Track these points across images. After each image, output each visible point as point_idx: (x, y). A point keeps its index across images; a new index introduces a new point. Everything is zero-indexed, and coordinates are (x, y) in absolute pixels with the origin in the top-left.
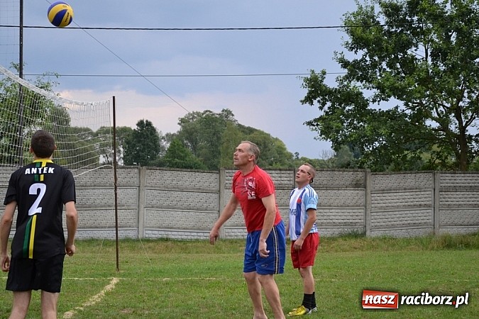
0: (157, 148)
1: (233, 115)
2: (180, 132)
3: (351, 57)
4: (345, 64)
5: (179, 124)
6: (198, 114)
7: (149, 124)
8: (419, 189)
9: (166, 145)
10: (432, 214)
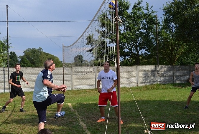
0: (17, 61)
1: (42, 49)
2: (24, 55)
3: (100, 29)
4: (98, 32)
5: (24, 53)
6: (30, 49)
7: (14, 53)
8: (132, 71)
9: (20, 60)
10: (136, 79)
